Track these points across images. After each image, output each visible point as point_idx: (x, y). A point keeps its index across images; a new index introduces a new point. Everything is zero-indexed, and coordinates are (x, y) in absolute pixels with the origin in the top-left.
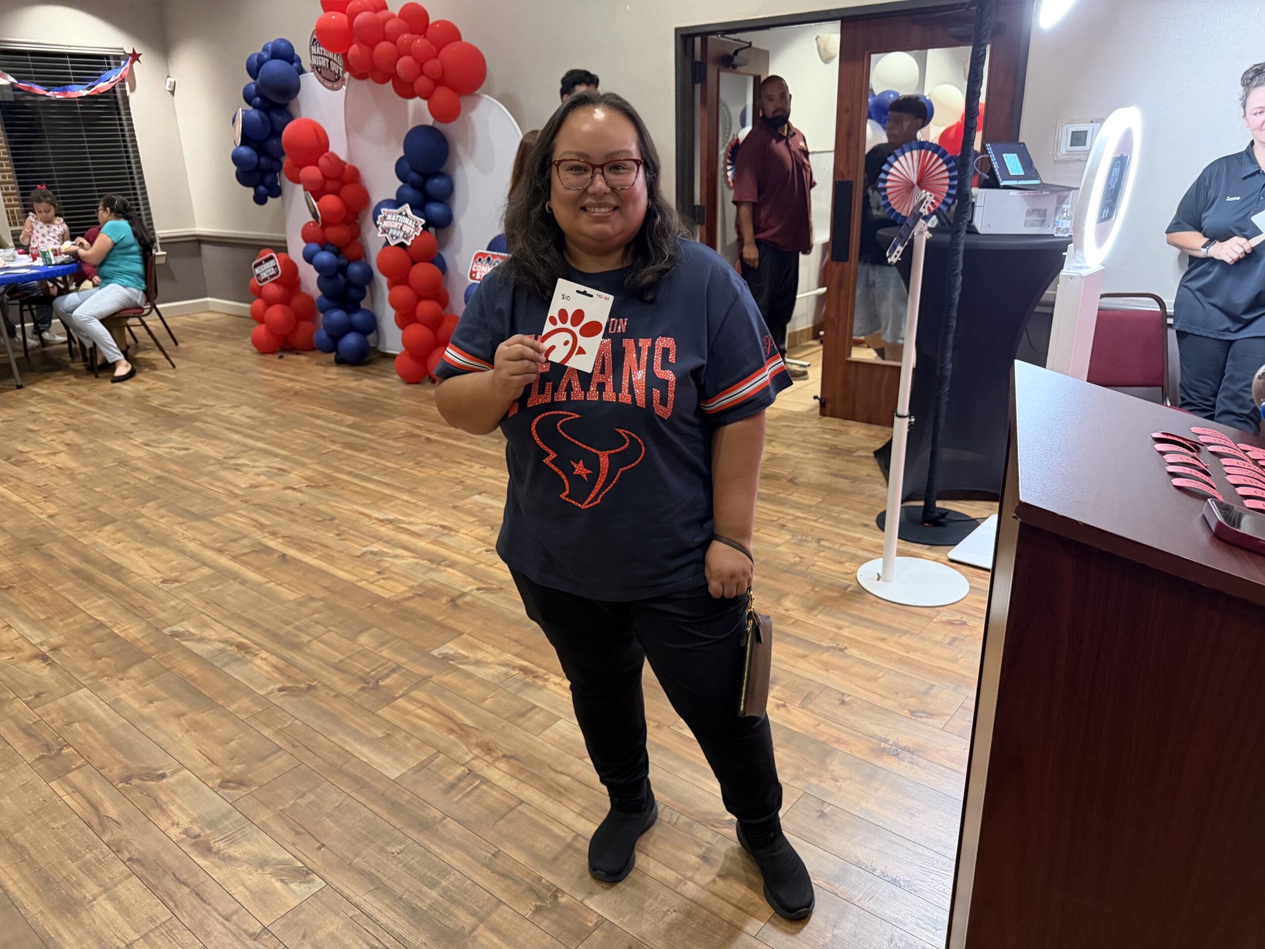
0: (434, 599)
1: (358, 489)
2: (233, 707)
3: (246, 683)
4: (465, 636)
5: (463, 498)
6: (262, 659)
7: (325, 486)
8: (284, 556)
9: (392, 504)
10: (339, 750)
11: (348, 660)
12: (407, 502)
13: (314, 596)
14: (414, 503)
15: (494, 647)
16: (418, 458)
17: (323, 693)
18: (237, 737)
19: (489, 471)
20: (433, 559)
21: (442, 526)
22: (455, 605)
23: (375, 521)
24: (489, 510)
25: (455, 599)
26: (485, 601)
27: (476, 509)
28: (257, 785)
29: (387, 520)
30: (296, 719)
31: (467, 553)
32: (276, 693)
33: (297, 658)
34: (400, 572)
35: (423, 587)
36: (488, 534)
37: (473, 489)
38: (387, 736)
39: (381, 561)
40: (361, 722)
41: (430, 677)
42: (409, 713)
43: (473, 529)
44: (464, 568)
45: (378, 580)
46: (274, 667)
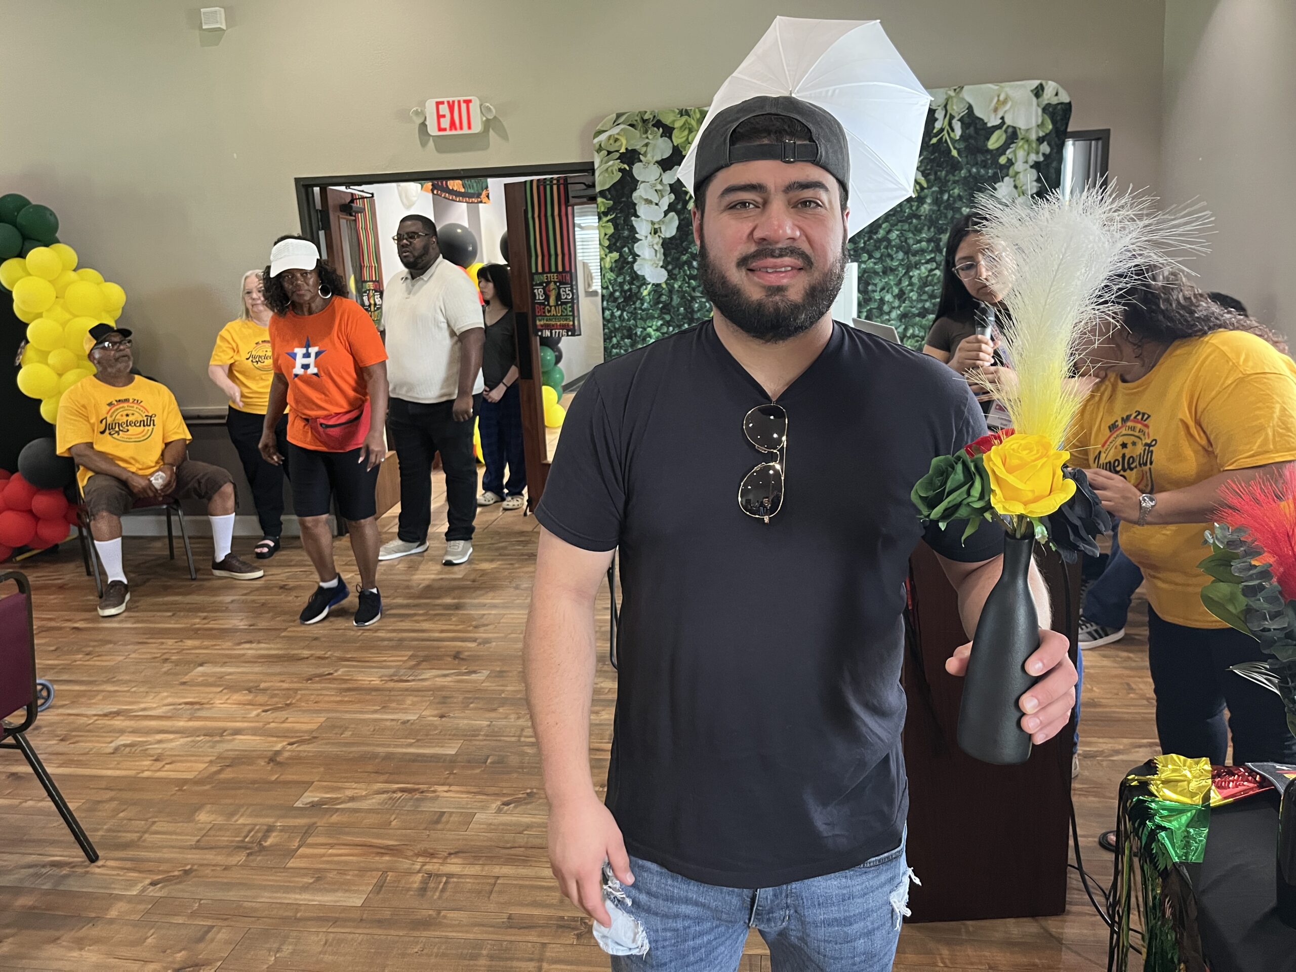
0: (249, 765)
2: (113, 914)
3: (103, 891)
4: (316, 783)
5: (187, 673)
8: (11, 775)
9: (100, 697)
10: (277, 905)
11: (206, 839)
12: (116, 691)
13: (99, 799)
14: (128, 691)
15: (356, 783)
16: (84, 649)
17: (208, 871)
18: (149, 934)
19: (189, 643)
20: (209, 733)
21: (186, 703)
22: (279, 764)
23: (96, 718)
24: (227, 677)
25: (273, 759)
26: (309, 752)
27: (211, 680)
28: (219, 960)
29: (111, 713)
30: (201, 900)
31: (244, 719)
32: (152, 888)
33: (144, 854)
34: (181, 753)
35: (225, 758)
36: (250, 697)
37: (188, 663)
38: (318, 879)
39: (147, 750)
40: (278, 878)
41: (315, 823)
42: (323, 855)
43: (227, 697)
44: (254, 732)
45: (163, 766)
46: (122, 869)
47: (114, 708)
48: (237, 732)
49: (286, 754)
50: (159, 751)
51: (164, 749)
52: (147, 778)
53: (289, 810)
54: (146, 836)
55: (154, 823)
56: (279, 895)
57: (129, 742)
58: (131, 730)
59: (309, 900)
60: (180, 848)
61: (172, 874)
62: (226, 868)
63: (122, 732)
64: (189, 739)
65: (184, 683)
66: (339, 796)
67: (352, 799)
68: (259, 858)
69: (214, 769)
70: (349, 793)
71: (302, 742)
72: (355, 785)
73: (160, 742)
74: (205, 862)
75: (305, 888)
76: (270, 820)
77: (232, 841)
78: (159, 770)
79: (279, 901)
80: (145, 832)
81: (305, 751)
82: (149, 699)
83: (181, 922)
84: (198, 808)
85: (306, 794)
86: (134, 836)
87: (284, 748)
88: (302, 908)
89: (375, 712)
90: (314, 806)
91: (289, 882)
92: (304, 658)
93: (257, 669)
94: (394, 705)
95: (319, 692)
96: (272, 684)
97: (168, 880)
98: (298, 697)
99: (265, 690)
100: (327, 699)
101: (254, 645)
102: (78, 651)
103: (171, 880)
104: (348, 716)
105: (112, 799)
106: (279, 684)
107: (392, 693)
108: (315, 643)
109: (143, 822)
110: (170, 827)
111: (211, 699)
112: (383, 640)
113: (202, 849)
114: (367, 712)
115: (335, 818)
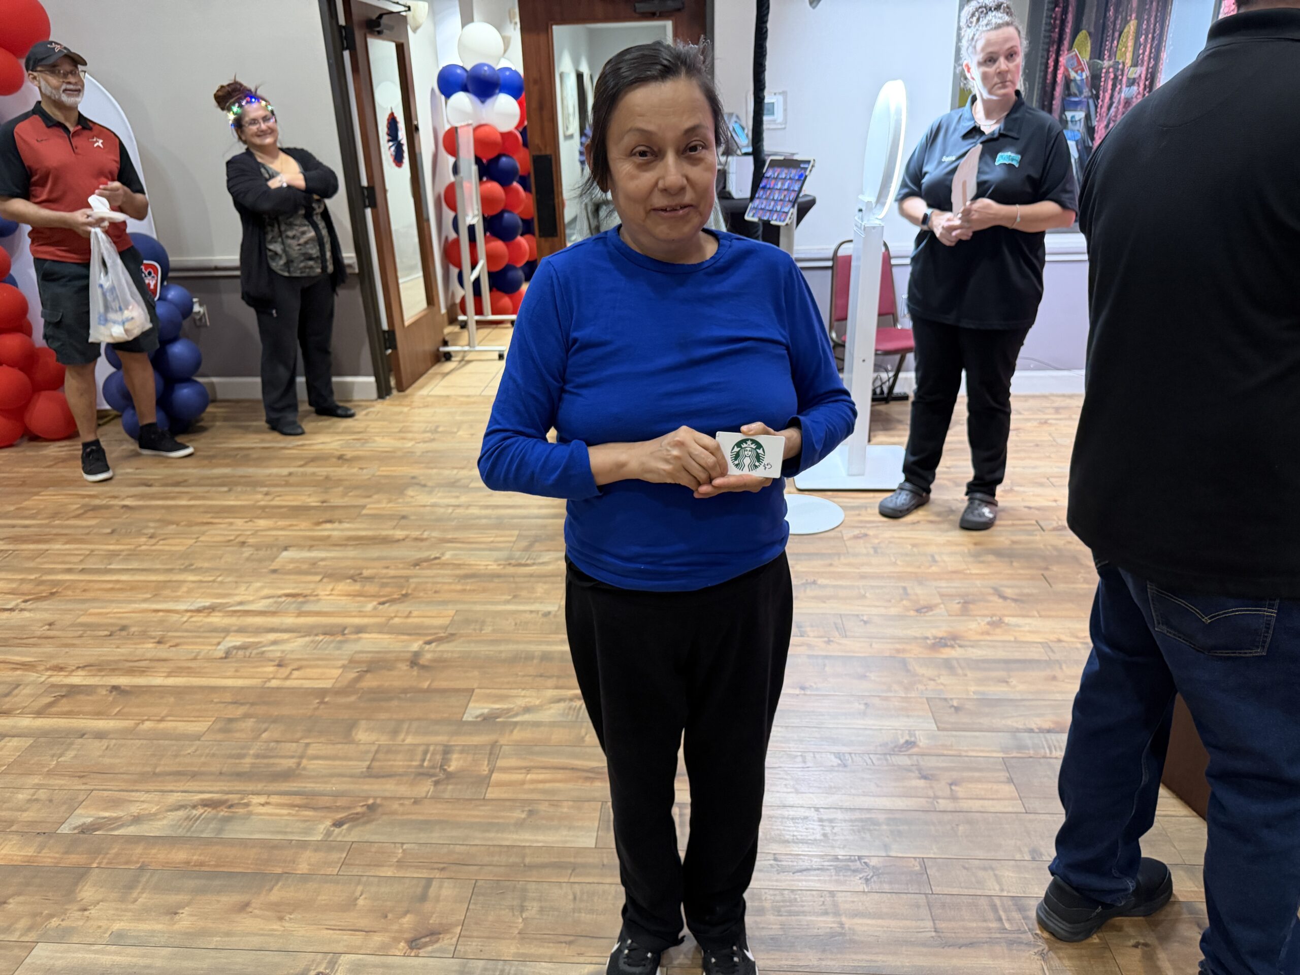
0: (389, 670)
1: (110, 586)
2: (303, 867)
3: (280, 837)
4: (477, 691)
5: (273, 559)
6: (263, 805)
7: (52, 594)
8: (115, 688)
9: (184, 589)
10: (497, 849)
11: (376, 764)
12: (201, 582)
13: (231, 716)
14: (214, 581)
15: (523, 689)
16: (145, 531)
17: (395, 806)
18: (358, 894)
19: (262, 523)
20: (329, 631)
21: (287, 595)
22: (424, 667)
23: (189, 614)
24: (322, 563)
25: (414, 661)
26: (452, 652)
27: (305, 567)
28: (457, 925)
29: (205, 608)
30: (403, 844)
31: (361, 614)
32: (337, 830)
33: (310, 786)
34: (306, 656)
35: (359, 662)
36: (357, 587)
37: (269, 546)
38: (531, 813)
39: (263, 653)
40: (482, 813)
41: (496, 742)
42: (523, 783)
43: (330, 587)
44: (381, 629)
45: (291, 673)
46: (292, 806)
47: (207, 602)
48: (360, 630)
49: (429, 656)
50: (279, 654)
51: (283, 651)
52: (278, 689)
53: (460, 726)
54: (304, 762)
55: (307, 745)
56: (492, 835)
57: (238, 644)
58: (234, 628)
59: (531, 841)
60: (352, 776)
61: (355, 811)
62: (416, 802)
63: (226, 631)
64: (307, 639)
65: (274, 571)
66: (512, 706)
67: (527, 710)
68: (450, 787)
69: (352, 675)
70: (521, 702)
71: (440, 640)
72: (523, 693)
73: (275, 643)
74: (387, 794)
75: (520, 825)
76: (442, 739)
77: (409, 766)
78: (287, 678)
79: (495, 843)
80: (301, 757)
81: (448, 652)
82: (242, 589)
83: (389, 874)
84: (351, 726)
85: (471, 705)
86: (291, 763)
87: (421, 647)
88: (527, 851)
89: (507, 602)
90: (488, 720)
91: (497, 817)
92: (398, 541)
93: (351, 553)
94: (524, 593)
95: (435, 580)
96: (374, 571)
97: (354, 819)
98: (413, 586)
99: (370, 579)
100: (446, 587)
101: (336, 525)
102: (139, 533)
103: (358, 819)
104: (478, 608)
105: (246, 716)
106: (385, 571)
107: (517, 580)
108: (403, 522)
109: (294, 745)
110: (329, 750)
111: (314, 590)
112: (479, 517)
113: (377, 776)
114: (498, 603)
115: (517, 735)
